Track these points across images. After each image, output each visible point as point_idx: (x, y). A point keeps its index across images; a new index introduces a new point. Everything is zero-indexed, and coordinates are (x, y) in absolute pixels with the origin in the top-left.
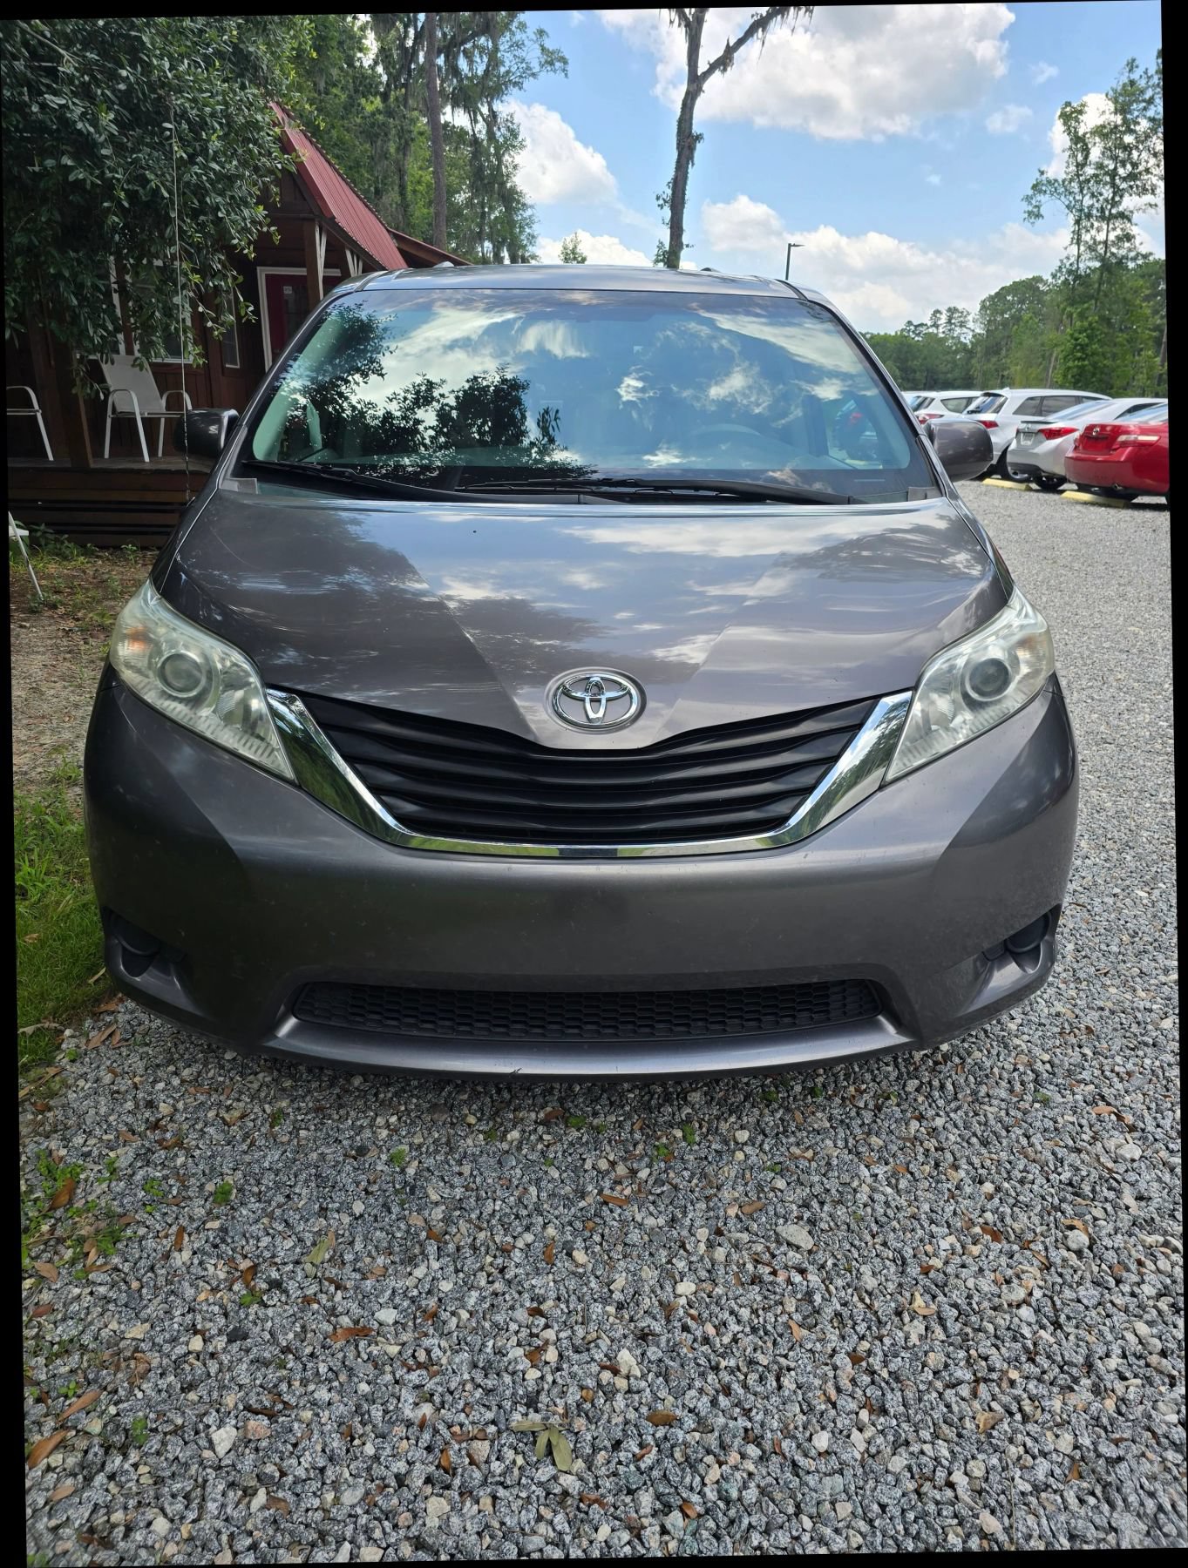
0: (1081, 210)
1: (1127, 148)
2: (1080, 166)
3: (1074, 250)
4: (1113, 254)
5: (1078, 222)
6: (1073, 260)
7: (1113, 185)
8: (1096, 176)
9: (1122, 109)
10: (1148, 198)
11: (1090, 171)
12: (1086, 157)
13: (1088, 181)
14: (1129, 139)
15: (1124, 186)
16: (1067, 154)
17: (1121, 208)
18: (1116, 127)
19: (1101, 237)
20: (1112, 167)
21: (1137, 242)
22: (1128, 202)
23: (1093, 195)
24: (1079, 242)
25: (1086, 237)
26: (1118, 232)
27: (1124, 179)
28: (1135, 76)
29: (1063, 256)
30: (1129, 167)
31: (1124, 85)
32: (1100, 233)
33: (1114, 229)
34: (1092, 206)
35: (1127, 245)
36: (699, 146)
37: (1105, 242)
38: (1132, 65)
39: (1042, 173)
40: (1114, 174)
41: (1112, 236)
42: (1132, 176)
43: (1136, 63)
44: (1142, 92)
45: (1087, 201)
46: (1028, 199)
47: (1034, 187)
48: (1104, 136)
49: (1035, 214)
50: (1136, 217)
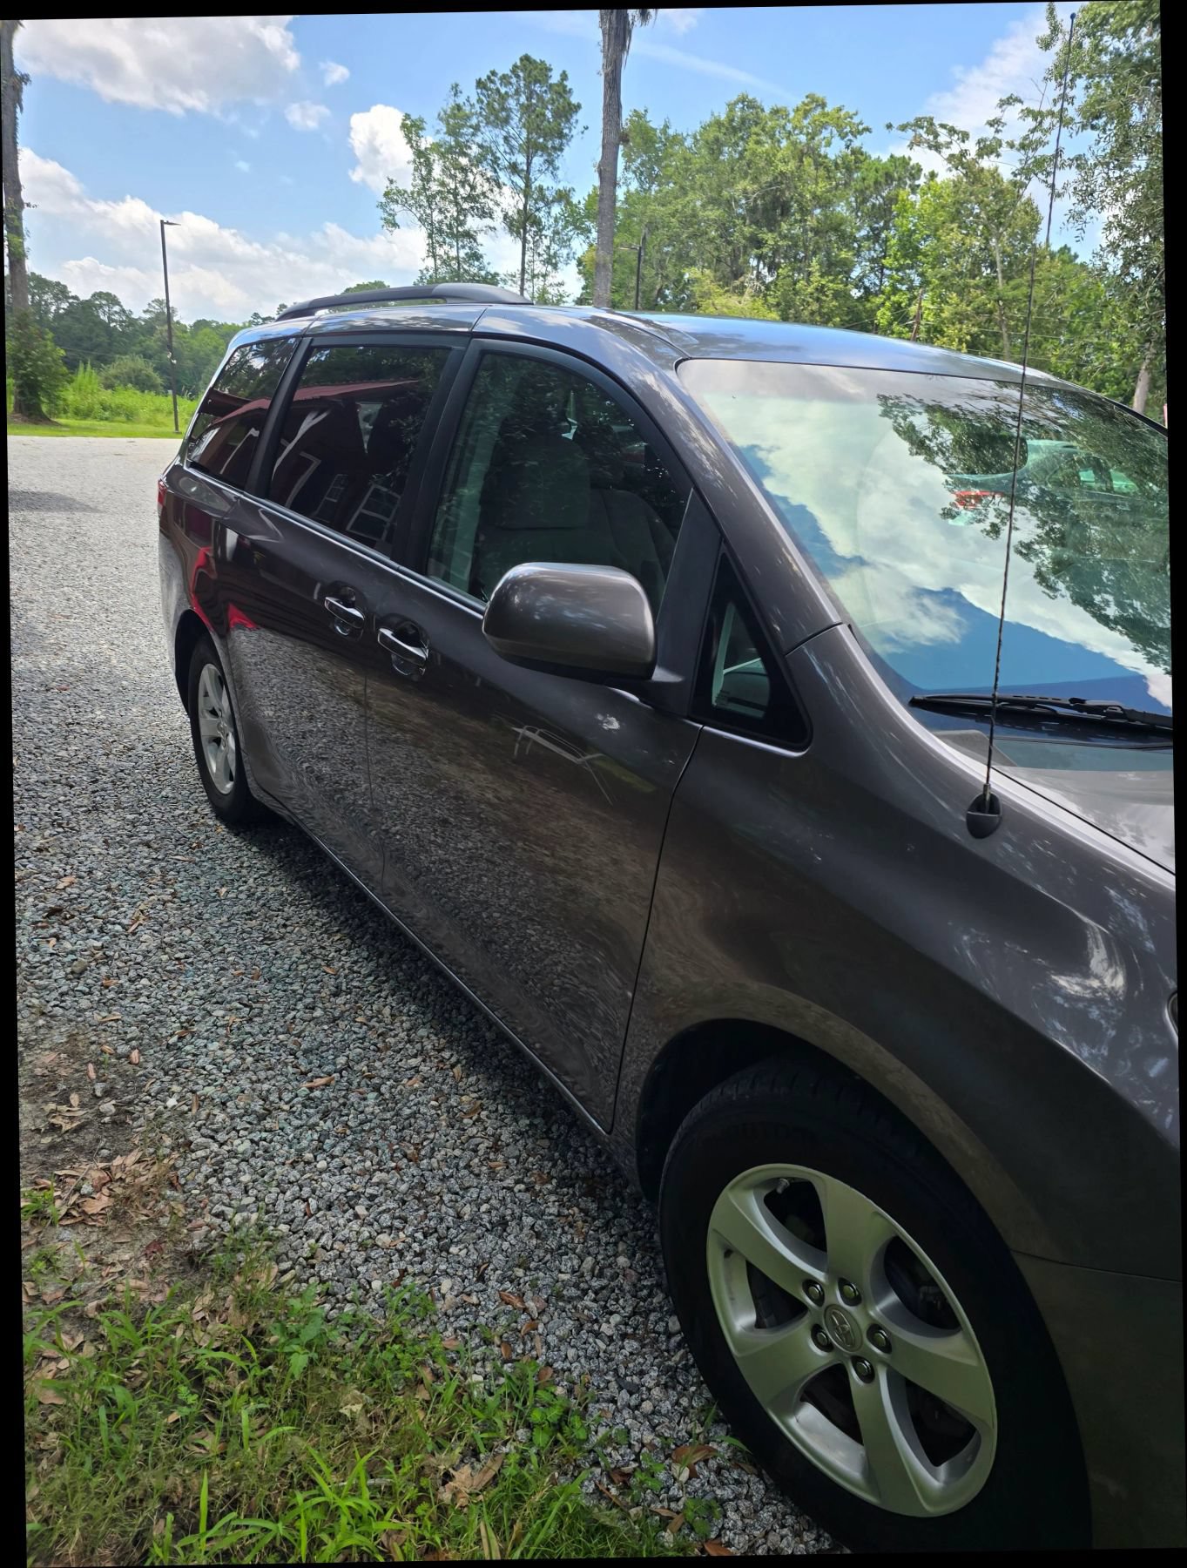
0: (431, 224)
1: (464, 170)
2: (426, 179)
3: (430, 262)
4: (466, 271)
5: (430, 236)
6: (431, 272)
7: (457, 204)
8: (439, 192)
9: (453, 132)
10: (487, 221)
11: (434, 187)
12: (430, 172)
13: (434, 197)
14: (464, 161)
15: (466, 206)
16: (412, 166)
17: (467, 227)
18: (451, 147)
19: (453, 253)
20: (453, 186)
21: (485, 260)
22: (472, 223)
23: (441, 211)
24: (434, 256)
25: (440, 251)
26: (467, 250)
27: (465, 199)
28: (461, 100)
29: (422, 268)
30: (468, 188)
31: (453, 109)
32: (450, 250)
33: (463, 247)
34: (441, 222)
35: (476, 263)
36: (26, 88)
37: (457, 258)
38: (456, 90)
39: (391, 182)
40: (455, 193)
41: (462, 254)
42: (470, 198)
43: (459, 88)
44: (468, 117)
45: (437, 216)
46: (382, 206)
47: (386, 194)
48: (443, 156)
49: (393, 224)
50: (480, 238)
